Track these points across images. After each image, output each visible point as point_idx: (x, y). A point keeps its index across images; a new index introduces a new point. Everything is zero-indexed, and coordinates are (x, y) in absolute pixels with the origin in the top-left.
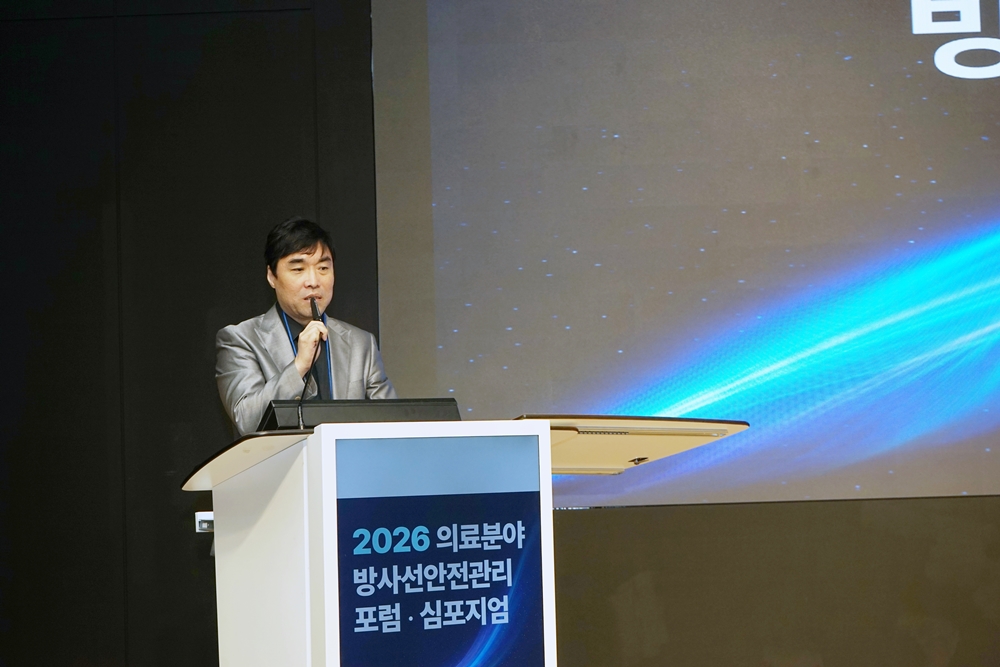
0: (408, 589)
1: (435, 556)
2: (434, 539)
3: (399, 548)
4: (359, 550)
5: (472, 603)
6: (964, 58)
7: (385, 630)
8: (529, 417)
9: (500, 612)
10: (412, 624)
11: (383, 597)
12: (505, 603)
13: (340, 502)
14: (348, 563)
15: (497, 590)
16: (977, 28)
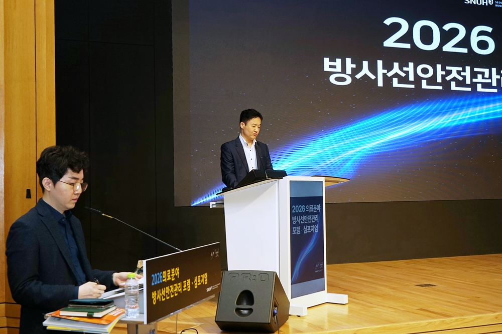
0: (302, 223)
1: (306, 213)
2: (306, 209)
3: (300, 211)
4: (293, 212)
5: (312, 226)
6: (337, 79)
7: (298, 234)
8: (316, 176)
9: (316, 229)
10: (302, 232)
11: (297, 225)
12: (317, 227)
13: (291, 198)
14: (292, 215)
15: (316, 223)
16: (340, 71)
